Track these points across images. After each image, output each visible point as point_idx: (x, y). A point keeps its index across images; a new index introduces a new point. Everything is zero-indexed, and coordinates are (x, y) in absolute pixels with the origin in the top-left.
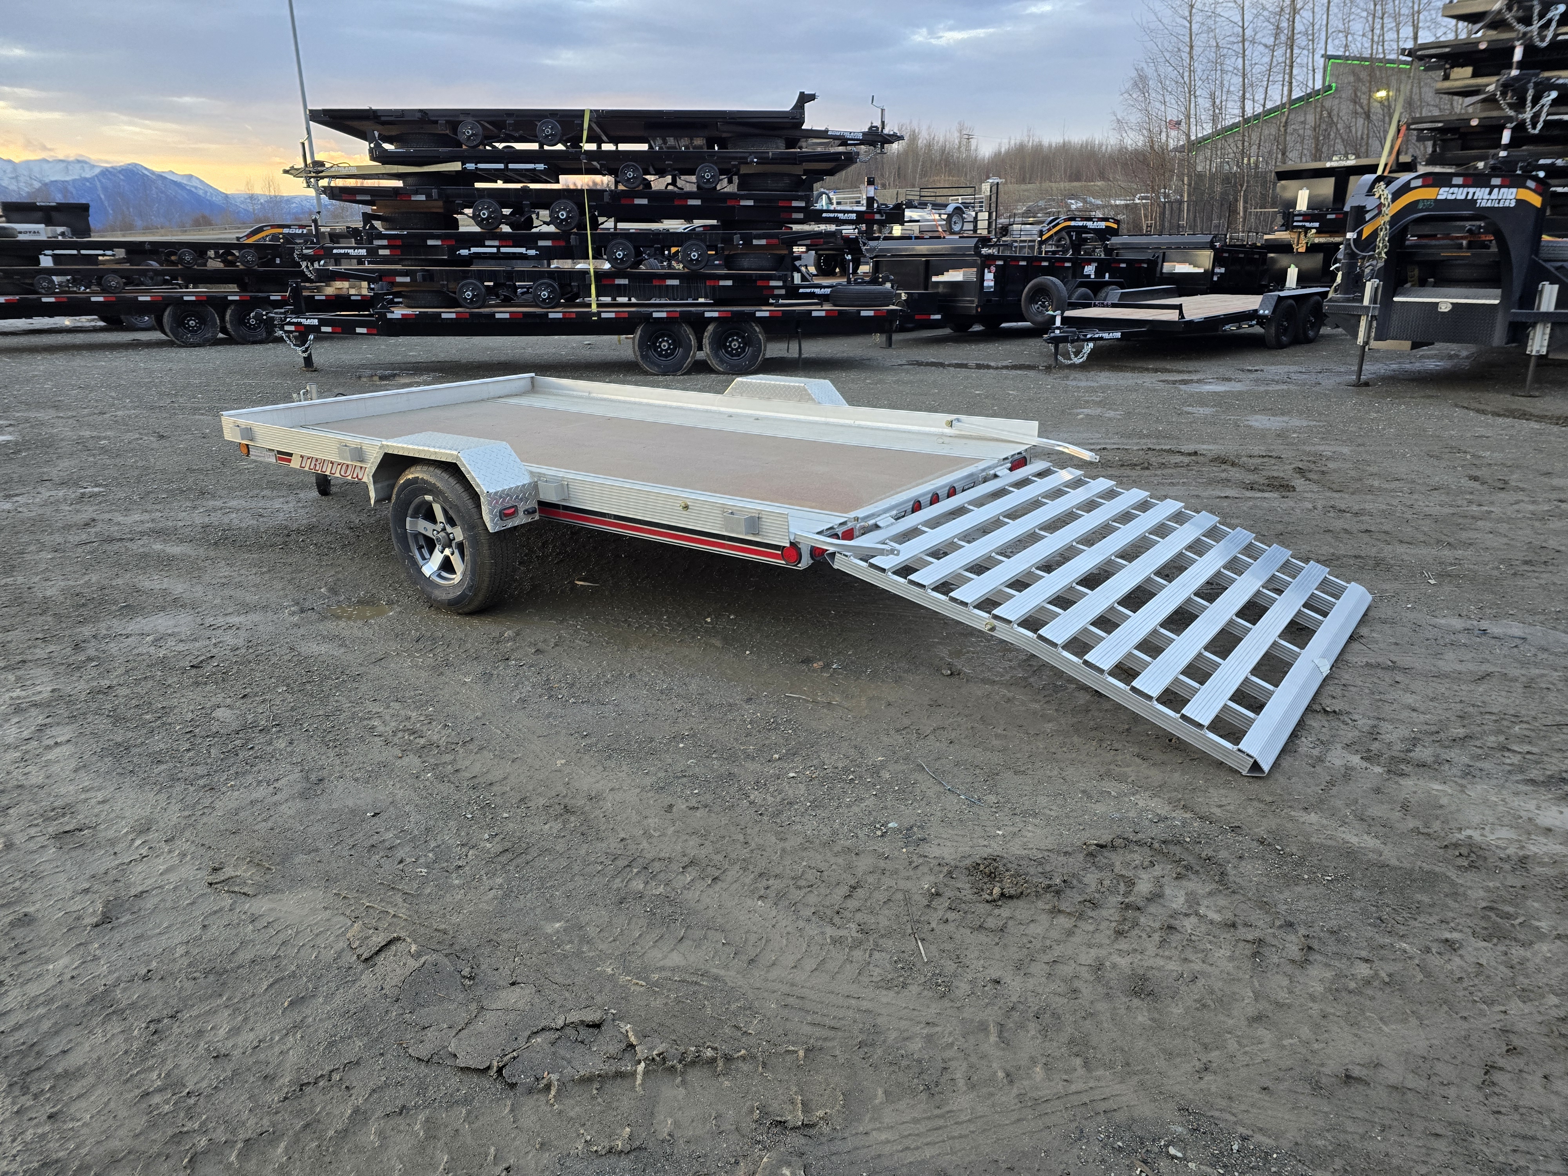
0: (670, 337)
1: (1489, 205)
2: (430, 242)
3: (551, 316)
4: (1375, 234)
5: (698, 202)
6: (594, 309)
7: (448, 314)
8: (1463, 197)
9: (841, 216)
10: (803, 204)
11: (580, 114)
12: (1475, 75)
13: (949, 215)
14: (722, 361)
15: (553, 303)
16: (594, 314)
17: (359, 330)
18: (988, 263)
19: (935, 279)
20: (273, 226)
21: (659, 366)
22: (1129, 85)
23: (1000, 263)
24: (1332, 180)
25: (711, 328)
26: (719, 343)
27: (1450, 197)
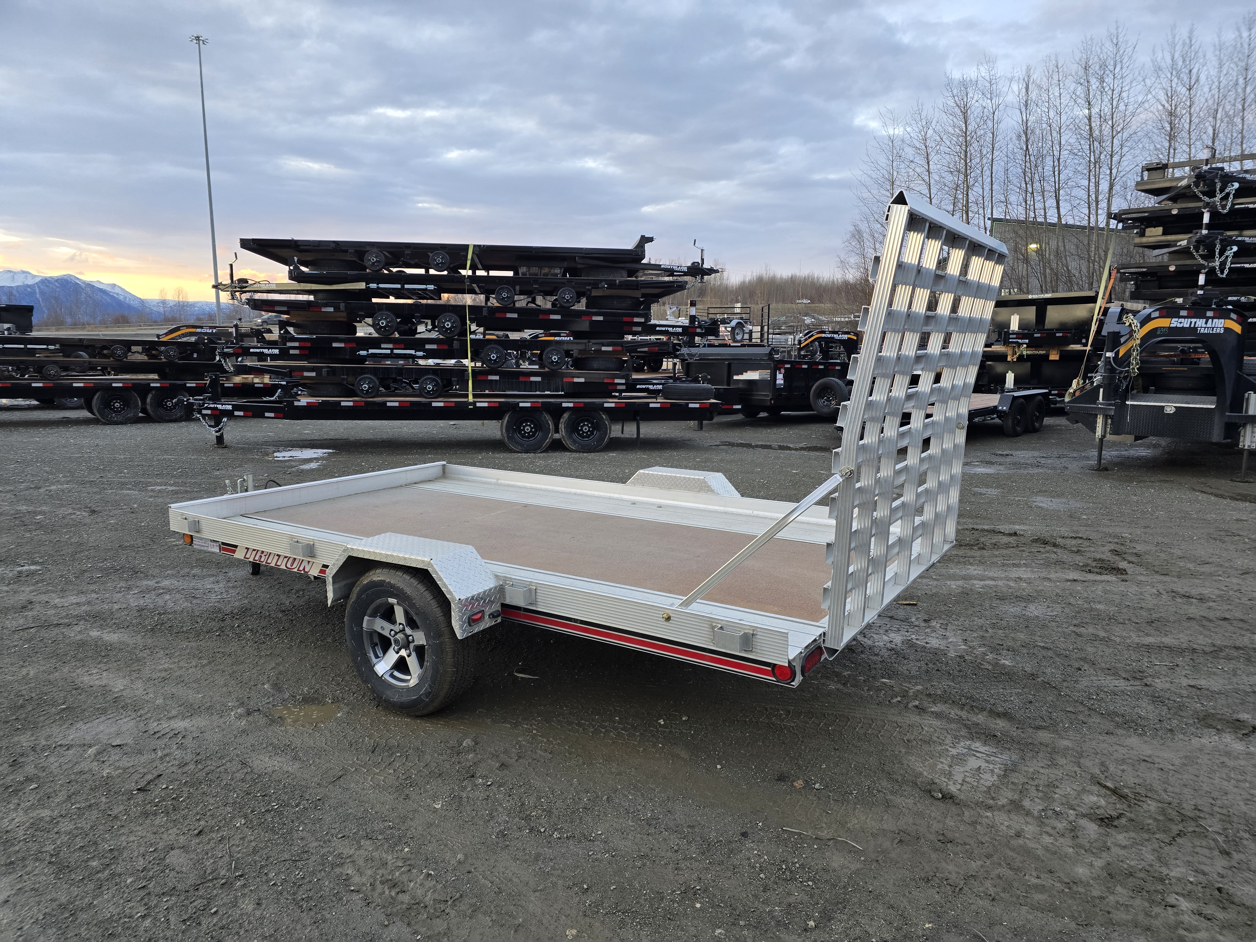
0: (532, 422)
1: (1206, 332)
2: (335, 345)
3: (434, 404)
4: (1128, 354)
5: (558, 317)
6: (471, 399)
7: (347, 402)
8: (1188, 326)
9: (670, 329)
10: (643, 320)
11: (466, 247)
12: (1165, 233)
13: (732, 328)
14: (574, 442)
15: (437, 394)
16: (471, 404)
17: (267, 414)
18: (779, 366)
19: (735, 377)
20: (188, 327)
21: (522, 445)
22: (848, 236)
23: (788, 366)
24: (1033, 309)
25: (566, 415)
26: (573, 428)
27: (1179, 325)
